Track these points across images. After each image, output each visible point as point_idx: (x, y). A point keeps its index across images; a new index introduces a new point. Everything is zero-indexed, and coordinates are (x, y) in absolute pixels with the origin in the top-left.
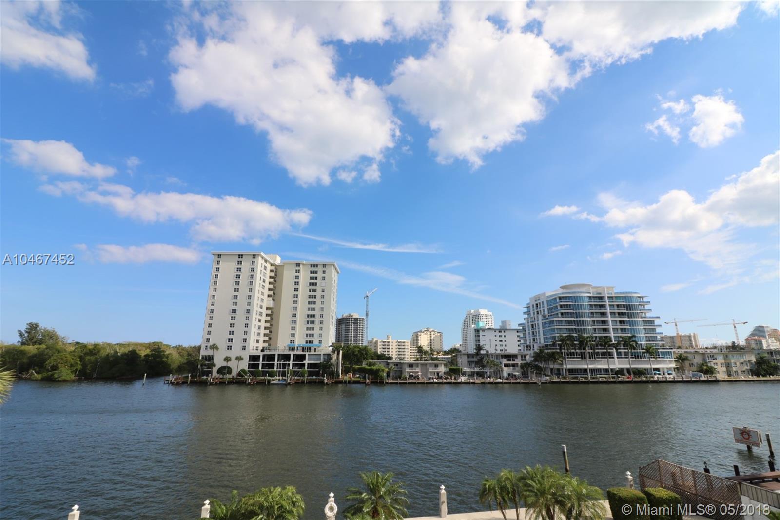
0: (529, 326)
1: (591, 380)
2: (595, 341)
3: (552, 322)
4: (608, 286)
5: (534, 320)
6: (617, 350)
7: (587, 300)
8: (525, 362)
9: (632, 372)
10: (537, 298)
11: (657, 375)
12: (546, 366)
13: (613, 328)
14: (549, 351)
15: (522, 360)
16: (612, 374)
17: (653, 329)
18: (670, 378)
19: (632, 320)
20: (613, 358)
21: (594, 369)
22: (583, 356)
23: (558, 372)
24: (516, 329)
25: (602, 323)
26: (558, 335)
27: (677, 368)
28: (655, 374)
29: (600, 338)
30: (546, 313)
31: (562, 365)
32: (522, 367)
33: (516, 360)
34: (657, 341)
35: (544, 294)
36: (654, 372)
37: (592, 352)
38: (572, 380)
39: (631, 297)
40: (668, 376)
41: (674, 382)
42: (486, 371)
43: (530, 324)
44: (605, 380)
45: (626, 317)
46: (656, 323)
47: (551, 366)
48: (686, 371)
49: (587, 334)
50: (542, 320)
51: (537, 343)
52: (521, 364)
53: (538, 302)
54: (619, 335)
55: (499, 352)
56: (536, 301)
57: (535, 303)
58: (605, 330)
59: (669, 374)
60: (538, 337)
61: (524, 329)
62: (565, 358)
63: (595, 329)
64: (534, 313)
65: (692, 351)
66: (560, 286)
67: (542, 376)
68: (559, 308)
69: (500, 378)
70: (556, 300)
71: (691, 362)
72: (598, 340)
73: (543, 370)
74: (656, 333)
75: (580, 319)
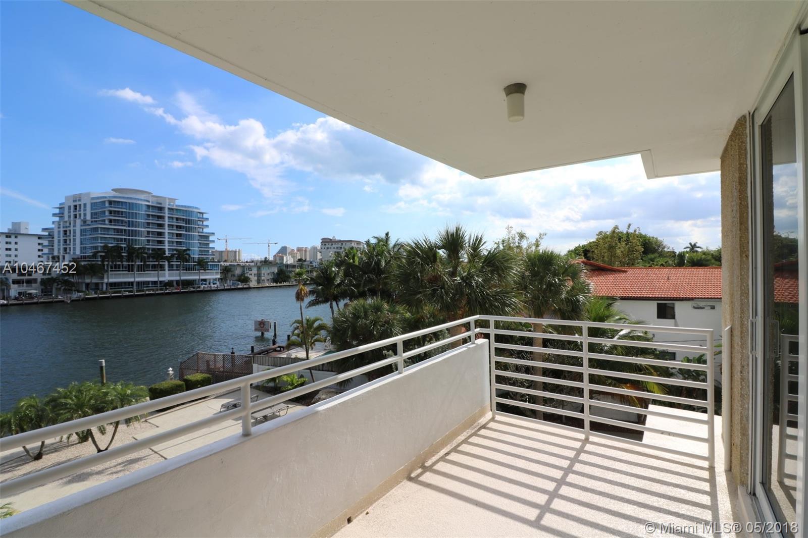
0: (59, 232)
1: (136, 293)
2: (147, 253)
3: (96, 229)
4: (170, 197)
5: (68, 225)
6: (169, 262)
7: (144, 208)
8: (50, 277)
9: (180, 283)
10: (77, 198)
11: (204, 286)
12: (80, 281)
13: (168, 241)
14: (86, 263)
15: (44, 274)
16: (160, 286)
17: (207, 244)
18: (213, 287)
19: (189, 234)
20: (164, 270)
21: (141, 282)
22: (130, 269)
23: (97, 287)
24: (37, 235)
25: (158, 235)
26: (102, 245)
27: (221, 279)
28: (202, 284)
29: (153, 250)
30: (88, 217)
31: (103, 278)
32: (44, 283)
33: (33, 274)
34: (208, 255)
35: (88, 194)
37: (141, 265)
38: (113, 295)
39: (191, 211)
41: (217, 290)
43: (62, 229)
44: (152, 292)
45: (183, 231)
46: (211, 238)
47: (88, 281)
48: (228, 281)
49: (139, 245)
50: (81, 226)
51: (69, 253)
52: (42, 279)
53: (77, 203)
54: (174, 248)
56: (74, 201)
57: (72, 204)
58: (160, 242)
59: (213, 284)
60: (72, 246)
61: (51, 236)
62: (107, 271)
63: (148, 241)
64: (69, 217)
65: (236, 264)
66: (112, 188)
67: (74, 293)
68: (107, 213)
69: (4, 299)
70: (105, 205)
71: (232, 273)
72: (151, 252)
73: (76, 286)
74: (209, 248)
75: (133, 229)
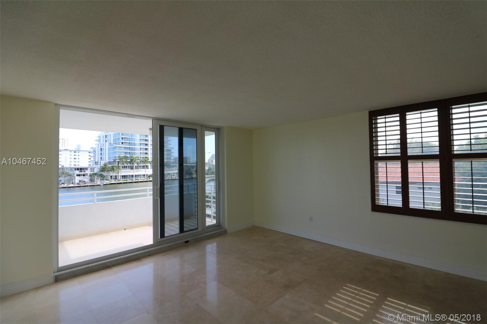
0: (98, 149)
1: (135, 181)
2: (140, 160)
3: (115, 148)
5: (102, 145)
8: (94, 172)
10: (106, 132)
11: (169, 177)
12: (108, 174)
13: (151, 153)
14: (111, 165)
15: (91, 171)
20: (149, 168)
21: (136, 175)
22: (132, 168)
23: (115, 178)
24: (88, 151)
25: (145, 150)
26: (118, 155)
28: (167, 176)
30: (112, 141)
31: (118, 173)
32: (91, 175)
33: (86, 171)
34: (171, 160)
36: (167, 175)
37: (137, 166)
38: (123, 182)
40: (173, 177)
42: (61, 180)
43: (100, 148)
44: (142, 180)
46: (172, 151)
47: (111, 175)
49: (136, 155)
50: (109, 146)
51: (103, 160)
52: (90, 174)
55: (72, 166)
59: (174, 176)
60: (104, 157)
61: (94, 151)
62: (121, 169)
63: (141, 153)
64: (103, 141)
67: (104, 180)
68: (121, 139)
69: (72, 184)
70: (120, 135)
72: (142, 159)
73: (106, 176)
74: (171, 156)
75: (133, 147)
